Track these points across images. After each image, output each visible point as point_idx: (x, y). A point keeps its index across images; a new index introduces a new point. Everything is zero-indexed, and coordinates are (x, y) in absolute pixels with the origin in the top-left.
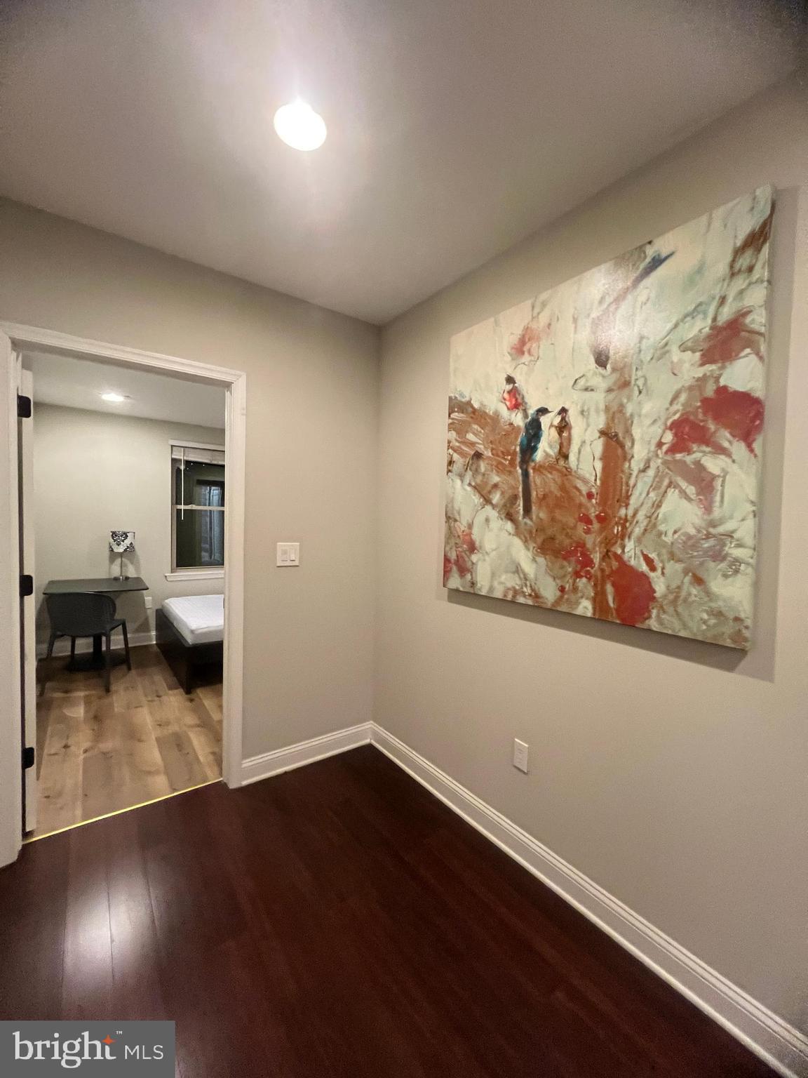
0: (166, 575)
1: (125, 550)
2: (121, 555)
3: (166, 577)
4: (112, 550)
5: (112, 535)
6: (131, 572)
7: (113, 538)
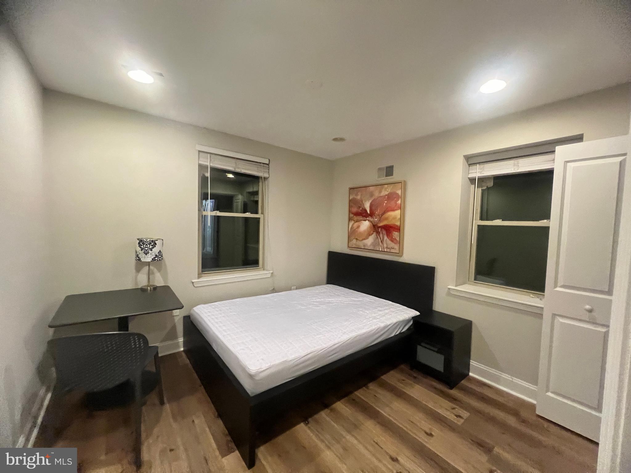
0: (193, 281)
1: (153, 260)
2: (148, 264)
3: (193, 283)
4: (139, 260)
5: (139, 243)
6: (159, 281)
7: (140, 246)
